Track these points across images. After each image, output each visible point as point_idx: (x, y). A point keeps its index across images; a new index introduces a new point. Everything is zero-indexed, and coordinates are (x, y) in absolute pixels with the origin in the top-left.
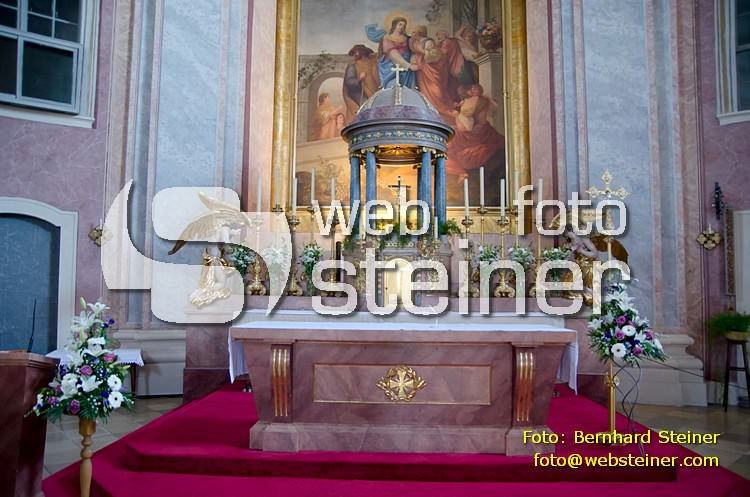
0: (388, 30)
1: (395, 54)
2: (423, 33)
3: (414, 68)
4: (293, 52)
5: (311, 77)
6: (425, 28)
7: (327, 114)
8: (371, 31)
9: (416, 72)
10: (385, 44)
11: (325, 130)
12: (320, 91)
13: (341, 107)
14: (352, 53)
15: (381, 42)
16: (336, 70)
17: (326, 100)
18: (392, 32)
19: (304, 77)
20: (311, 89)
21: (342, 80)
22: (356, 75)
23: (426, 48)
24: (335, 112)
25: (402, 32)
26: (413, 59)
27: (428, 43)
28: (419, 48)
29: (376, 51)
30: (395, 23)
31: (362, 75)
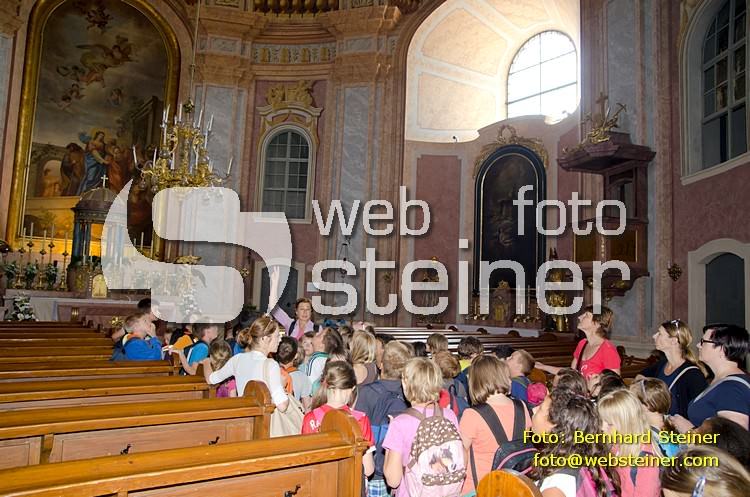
0: (93, 136)
1: (96, 153)
2: (114, 143)
3: (107, 162)
4: (28, 138)
5: (40, 157)
6: (115, 140)
7: (49, 182)
8: (82, 136)
9: (108, 165)
10: (90, 145)
11: (47, 192)
12: (46, 167)
13: (59, 179)
14: (68, 147)
15: (88, 144)
16: (57, 156)
17: (49, 173)
18: (95, 139)
19: (35, 157)
20: (39, 165)
21: (60, 163)
22: (70, 161)
23: (115, 152)
24: (54, 181)
25: (101, 140)
26: (107, 157)
27: (116, 150)
28: (111, 152)
29: (84, 148)
30: (97, 134)
31: (74, 162)
